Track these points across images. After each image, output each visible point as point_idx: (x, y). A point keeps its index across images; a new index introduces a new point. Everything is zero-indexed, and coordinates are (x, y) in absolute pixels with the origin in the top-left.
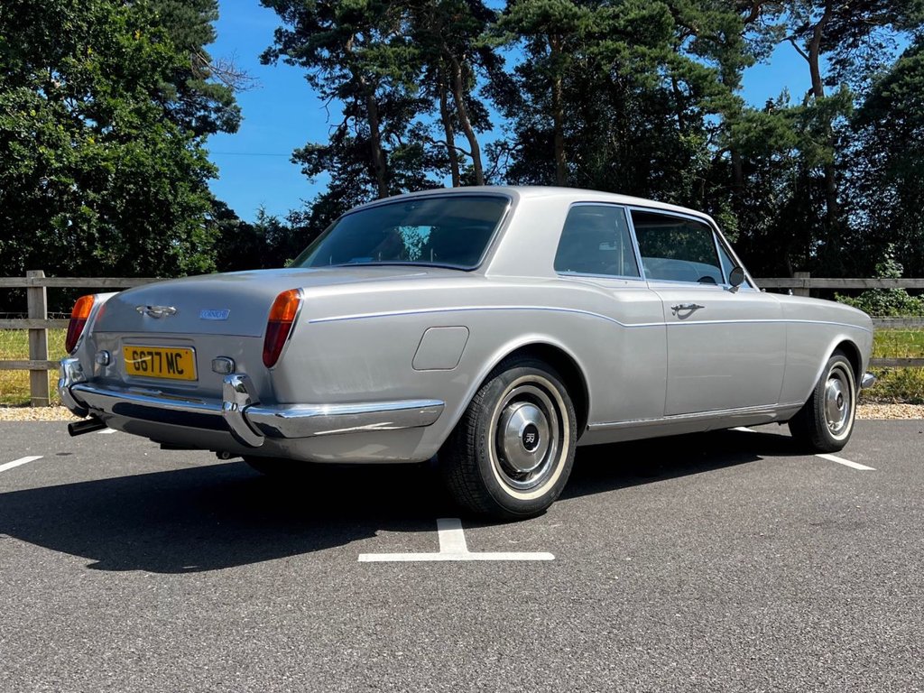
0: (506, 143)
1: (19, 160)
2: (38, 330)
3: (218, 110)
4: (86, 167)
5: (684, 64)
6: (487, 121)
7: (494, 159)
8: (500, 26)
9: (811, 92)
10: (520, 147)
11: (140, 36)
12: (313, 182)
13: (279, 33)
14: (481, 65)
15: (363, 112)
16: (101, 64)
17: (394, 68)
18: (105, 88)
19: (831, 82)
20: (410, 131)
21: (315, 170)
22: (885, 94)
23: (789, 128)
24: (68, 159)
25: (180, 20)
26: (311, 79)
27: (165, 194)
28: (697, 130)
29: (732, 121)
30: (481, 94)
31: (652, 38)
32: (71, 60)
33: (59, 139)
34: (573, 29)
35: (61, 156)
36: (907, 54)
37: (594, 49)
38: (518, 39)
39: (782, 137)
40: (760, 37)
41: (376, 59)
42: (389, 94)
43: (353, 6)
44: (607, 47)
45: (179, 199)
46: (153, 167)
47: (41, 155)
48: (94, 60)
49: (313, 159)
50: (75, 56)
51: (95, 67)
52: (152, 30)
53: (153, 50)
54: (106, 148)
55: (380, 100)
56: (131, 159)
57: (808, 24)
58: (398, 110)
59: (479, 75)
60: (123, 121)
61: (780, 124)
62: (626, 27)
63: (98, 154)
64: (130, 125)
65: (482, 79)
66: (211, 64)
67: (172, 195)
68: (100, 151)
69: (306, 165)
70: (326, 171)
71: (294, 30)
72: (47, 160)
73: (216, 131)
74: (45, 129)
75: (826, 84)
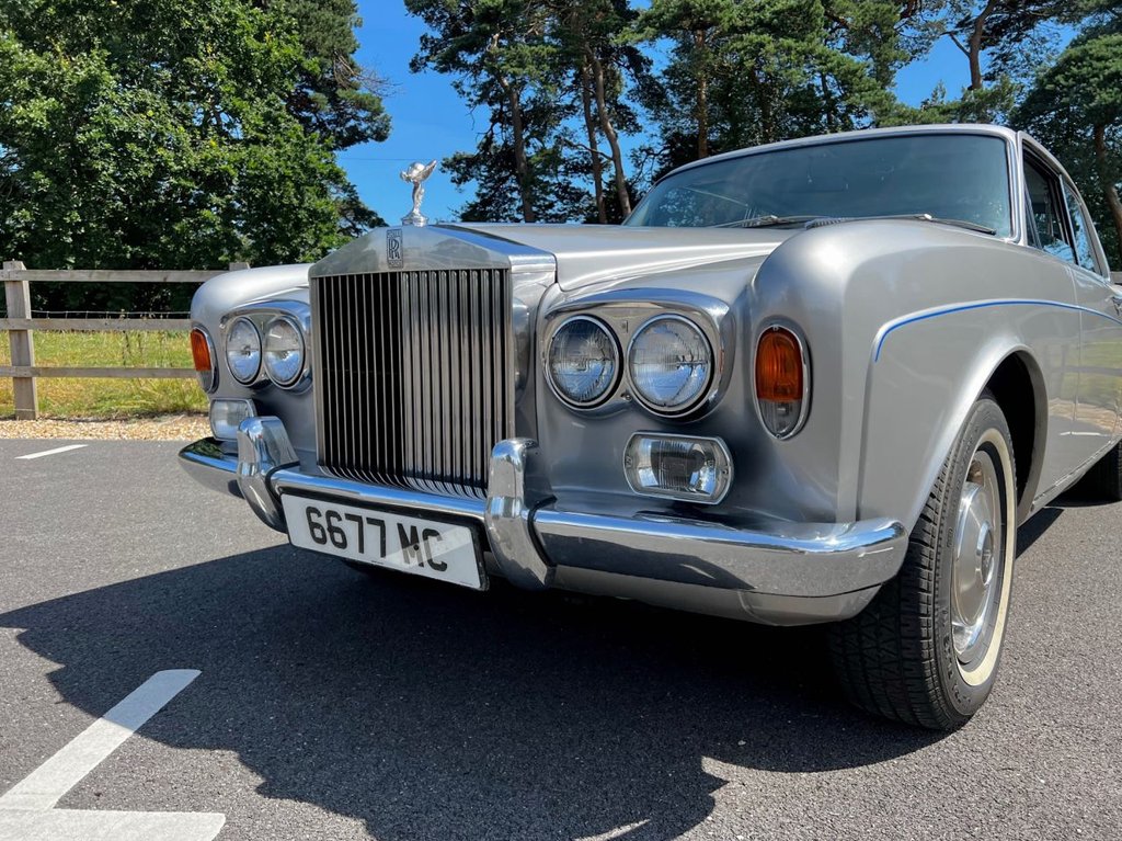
0: (651, 149)
1: (138, 163)
3: (367, 120)
4: (208, 171)
5: (833, 58)
6: (634, 124)
7: (638, 165)
8: (641, 22)
9: (970, 88)
10: (667, 152)
11: (271, 39)
12: (461, 191)
13: (424, 39)
14: (628, 68)
15: (509, 118)
17: (532, 68)
18: (228, 89)
19: (990, 77)
20: (556, 137)
21: (463, 179)
22: (1049, 87)
24: (187, 162)
25: (317, 22)
27: (290, 198)
29: (883, 118)
30: (629, 98)
31: (800, 30)
33: (178, 140)
34: (716, 22)
35: (181, 159)
36: (1074, 44)
37: (738, 45)
38: (658, 37)
40: (919, 33)
41: (513, 58)
42: (535, 101)
43: (490, 3)
44: (751, 41)
45: (306, 205)
46: (277, 170)
47: (160, 157)
48: (217, 60)
49: (461, 168)
51: (219, 68)
54: (229, 151)
55: (526, 106)
56: (255, 161)
57: (969, 17)
58: (541, 116)
60: (249, 123)
61: (933, 119)
62: (772, 19)
63: (219, 157)
65: (627, 81)
67: (297, 199)
68: (221, 153)
69: (455, 174)
70: (474, 179)
71: (440, 37)
72: (166, 162)
73: (366, 140)
74: (164, 130)
75: (985, 80)
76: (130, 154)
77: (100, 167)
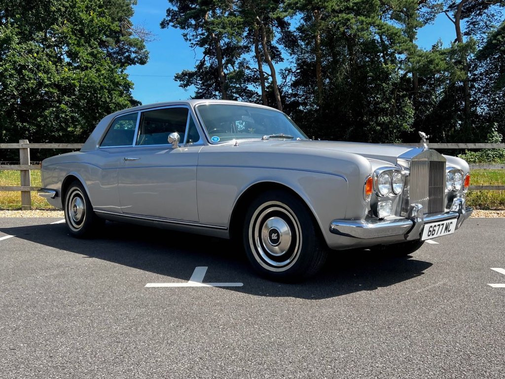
0: (290, 69)
1: (28, 80)
2: (25, 170)
3: (135, 52)
4: (64, 84)
5: (385, 26)
6: (280, 57)
7: (284, 78)
8: (286, 6)
9: (456, 40)
10: (299, 71)
11: (93, 13)
13: (169, 11)
14: (277, 27)
15: (214, 53)
16: (72, 29)
17: (228, 29)
18: (73, 42)
19: (467, 34)
20: (238, 63)
21: (187, 85)
22: (494, 42)
23: (442, 60)
24: (54, 79)
25: (115, 5)
26: (185, 35)
27: (105, 98)
28: (393, 62)
29: (411, 56)
30: (277, 42)
31: (368, 12)
32: (55, 27)
33: (49, 69)
34: (325, 8)
35: (50, 78)
37: (336, 19)
38: (295, 13)
39: (437, 65)
40: (429, 10)
41: (219, 24)
42: (228, 43)
44: (343, 17)
45: (114, 101)
46: (99, 84)
47: (40, 77)
48: (68, 27)
49: (186, 79)
50: (58, 25)
51: (68, 30)
52: (100, 10)
53: (98, 21)
54: (74, 73)
55: (223, 47)
56: (88, 79)
58: (231, 52)
59: (276, 32)
60: (84, 59)
61: (437, 57)
62: (353, 7)
63: (70, 77)
64: (88, 61)
66: (132, 27)
67: (109, 98)
68: (71, 75)
69: (182, 82)
70: (193, 85)
71: (177, 9)
72: (43, 80)
73: (135, 64)
74: (42, 63)
75: (465, 35)
76: (24, 76)
77: (9, 83)
